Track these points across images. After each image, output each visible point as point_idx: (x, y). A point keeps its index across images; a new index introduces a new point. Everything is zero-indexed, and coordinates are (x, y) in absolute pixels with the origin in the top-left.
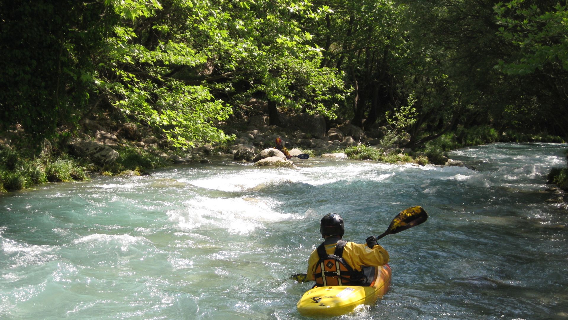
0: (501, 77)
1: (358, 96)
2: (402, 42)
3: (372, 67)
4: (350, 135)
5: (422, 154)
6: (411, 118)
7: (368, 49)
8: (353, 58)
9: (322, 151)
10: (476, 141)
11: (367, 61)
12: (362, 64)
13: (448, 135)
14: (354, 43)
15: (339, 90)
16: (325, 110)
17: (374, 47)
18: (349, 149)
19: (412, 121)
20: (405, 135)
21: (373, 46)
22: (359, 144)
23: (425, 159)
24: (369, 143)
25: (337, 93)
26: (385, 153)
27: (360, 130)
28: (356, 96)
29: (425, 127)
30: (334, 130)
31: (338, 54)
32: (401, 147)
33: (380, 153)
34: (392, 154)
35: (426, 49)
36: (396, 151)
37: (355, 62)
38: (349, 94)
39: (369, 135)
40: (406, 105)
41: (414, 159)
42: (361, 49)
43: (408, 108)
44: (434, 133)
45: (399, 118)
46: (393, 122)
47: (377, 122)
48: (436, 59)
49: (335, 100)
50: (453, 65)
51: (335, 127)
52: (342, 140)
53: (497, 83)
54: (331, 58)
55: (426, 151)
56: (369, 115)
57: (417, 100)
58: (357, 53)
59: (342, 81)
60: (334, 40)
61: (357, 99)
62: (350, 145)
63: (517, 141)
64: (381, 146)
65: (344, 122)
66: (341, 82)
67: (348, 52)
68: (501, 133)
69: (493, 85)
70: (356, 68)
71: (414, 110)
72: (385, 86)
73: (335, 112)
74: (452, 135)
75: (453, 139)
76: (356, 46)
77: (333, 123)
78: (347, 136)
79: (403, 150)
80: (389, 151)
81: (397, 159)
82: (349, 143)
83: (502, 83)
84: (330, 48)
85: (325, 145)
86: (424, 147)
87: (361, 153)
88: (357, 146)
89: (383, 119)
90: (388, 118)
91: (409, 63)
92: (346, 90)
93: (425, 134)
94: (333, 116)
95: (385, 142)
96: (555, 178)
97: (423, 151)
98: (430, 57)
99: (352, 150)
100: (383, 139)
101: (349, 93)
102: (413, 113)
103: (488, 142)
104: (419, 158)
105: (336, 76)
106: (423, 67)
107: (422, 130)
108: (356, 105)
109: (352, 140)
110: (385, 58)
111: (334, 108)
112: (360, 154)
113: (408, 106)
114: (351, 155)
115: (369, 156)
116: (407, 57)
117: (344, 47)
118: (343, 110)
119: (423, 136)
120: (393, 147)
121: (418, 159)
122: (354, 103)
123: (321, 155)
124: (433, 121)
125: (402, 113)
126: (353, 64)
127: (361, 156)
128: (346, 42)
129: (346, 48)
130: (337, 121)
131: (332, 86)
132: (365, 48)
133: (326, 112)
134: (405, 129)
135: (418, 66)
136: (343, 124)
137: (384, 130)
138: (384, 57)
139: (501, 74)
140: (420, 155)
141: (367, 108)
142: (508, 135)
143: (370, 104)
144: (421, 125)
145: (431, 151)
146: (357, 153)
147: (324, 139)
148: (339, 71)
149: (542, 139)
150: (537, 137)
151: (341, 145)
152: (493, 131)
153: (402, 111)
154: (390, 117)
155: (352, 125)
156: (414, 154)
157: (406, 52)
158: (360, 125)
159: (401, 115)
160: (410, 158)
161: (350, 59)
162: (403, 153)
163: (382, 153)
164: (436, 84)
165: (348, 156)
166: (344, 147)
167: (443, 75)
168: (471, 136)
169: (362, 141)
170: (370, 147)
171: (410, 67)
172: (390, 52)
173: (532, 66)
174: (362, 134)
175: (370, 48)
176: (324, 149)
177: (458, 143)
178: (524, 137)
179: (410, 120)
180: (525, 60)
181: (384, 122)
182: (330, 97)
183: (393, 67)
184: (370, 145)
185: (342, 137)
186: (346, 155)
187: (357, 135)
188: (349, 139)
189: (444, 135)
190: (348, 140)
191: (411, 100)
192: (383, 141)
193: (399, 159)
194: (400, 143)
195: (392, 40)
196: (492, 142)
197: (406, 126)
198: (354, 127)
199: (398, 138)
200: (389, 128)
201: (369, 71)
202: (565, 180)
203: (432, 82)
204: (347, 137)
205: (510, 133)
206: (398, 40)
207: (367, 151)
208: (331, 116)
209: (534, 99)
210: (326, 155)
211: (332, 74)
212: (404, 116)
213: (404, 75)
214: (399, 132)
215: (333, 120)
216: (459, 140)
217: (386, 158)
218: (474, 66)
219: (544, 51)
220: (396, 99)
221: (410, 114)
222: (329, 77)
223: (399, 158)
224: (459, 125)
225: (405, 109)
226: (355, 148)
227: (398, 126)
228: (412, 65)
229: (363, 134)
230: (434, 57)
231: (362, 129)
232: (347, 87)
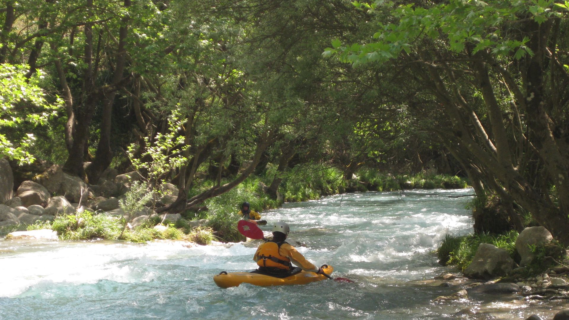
0: (341, 71)
1: (73, 116)
2: (153, 11)
3: (98, 60)
4: (60, 192)
5: (202, 223)
6: (176, 155)
7: (88, 25)
8: (61, 45)
9: (8, 227)
10: (304, 194)
11: (87, 50)
12: (78, 57)
13: (250, 185)
14: (61, 15)
15: (34, 106)
16: (9, 147)
17: (100, 22)
18: (61, 221)
19: (179, 162)
20: (166, 188)
21: (98, 19)
22: (80, 210)
23: (208, 233)
24: (99, 208)
25: (32, 113)
26: (129, 225)
27: (81, 183)
28: (69, 117)
29: (206, 172)
30: (29, 185)
31: (30, 38)
32: (160, 212)
33: (120, 226)
34: (144, 227)
35: (199, 22)
36: (152, 220)
37: (65, 51)
38: (55, 113)
39: (98, 193)
40: (165, 130)
41: (187, 233)
42: (74, 27)
43: (169, 136)
44: (222, 181)
45: (154, 156)
46: (143, 165)
47: (112, 165)
48: (219, 42)
49: (27, 127)
50: (251, 51)
51: (31, 180)
52: (45, 204)
53: (334, 82)
54: (18, 46)
55: (209, 218)
56: (97, 153)
57: (186, 121)
58: (69, 34)
59: (39, 89)
60: (21, 11)
61: (71, 123)
62: (61, 212)
63: (381, 189)
64: (122, 212)
65: (48, 168)
66: (38, 91)
67: (49, 33)
68: (348, 177)
69: (327, 86)
70: (67, 64)
71: (181, 140)
72: (125, 97)
73: (31, 150)
74: (257, 182)
75: (259, 192)
76: (64, 22)
77: (27, 171)
78: (56, 195)
79: (163, 217)
80: (138, 221)
81: (154, 235)
82: (59, 208)
83: (343, 81)
84: (14, 26)
85: (11, 215)
86: (205, 209)
87: (83, 227)
88: (75, 214)
89: (124, 159)
90: (133, 158)
91: (168, 51)
92: (48, 105)
93: (206, 184)
94: (25, 157)
95: (128, 204)
96: (452, 255)
97: (204, 216)
98: (208, 39)
99: (66, 222)
100: (124, 198)
101: (55, 110)
102: (180, 146)
103: (325, 193)
104: (197, 231)
105: (27, 81)
106: (196, 57)
107: (200, 178)
108: (70, 135)
109: (64, 203)
110: (122, 43)
111: (27, 142)
112: (82, 230)
113: (170, 132)
114: (65, 232)
115: (99, 230)
116: (164, 40)
117: (42, 26)
118: (47, 146)
119: (203, 189)
120: (145, 212)
121: (193, 233)
122: (66, 131)
123: (6, 234)
124: (219, 159)
125: (159, 147)
126: (61, 55)
127: (83, 234)
128: (44, 14)
129: (46, 26)
130: (35, 168)
131: (22, 100)
132: (82, 24)
133: (11, 151)
134: (167, 176)
135: (185, 55)
136: (46, 173)
137: (127, 180)
138: (120, 40)
139: (341, 65)
140: (197, 224)
141: (93, 141)
142: (363, 179)
143: (98, 130)
144: (197, 166)
145: (219, 216)
146: (75, 227)
147: (10, 204)
148: (33, 70)
149: (425, 184)
150: (416, 179)
151: (46, 213)
152: (333, 173)
153: (160, 143)
154: (137, 155)
155: (65, 174)
156: (187, 223)
157: (161, 30)
158: (79, 173)
159: (156, 151)
160: (179, 232)
161: (55, 46)
162: (165, 224)
163: (126, 223)
164: (221, 88)
165: (59, 234)
166: (51, 217)
167: (235, 70)
168: (294, 183)
169: (85, 204)
170: (100, 214)
171: (170, 57)
172: (131, 30)
173: (393, 47)
174: (83, 190)
175: (92, 24)
176: (12, 223)
177: (270, 198)
178: (392, 180)
179: (174, 159)
180: (382, 36)
181: (126, 166)
182: (19, 121)
183: (139, 60)
184: (101, 212)
185: (46, 198)
186: (55, 232)
187: (75, 193)
188: (59, 201)
189: (241, 185)
190: (57, 203)
191: (175, 122)
192: (124, 203)
193: (157, 236)
194: (158, 205)
195: (134, 7)
196: (334, 193)
197: (168, 170)
198: (67, 177)
199: (154, 195)
200: (134, 177)
201: (93, 68)
202: (469, 258)
203: (213, 86)
204: (55, 198)
205: (367, 174)
206: (146, 7)
207: (96, 223)
208: (22, 159)
209: (403, 109)
210: (15, 234)
211: (20, 76)
212: (164, 152)
213: (160, 73)
214: (156, 182)
215: (26, 165)
216: (271, 192)
217: (131, 234)
218: (290, 53)
219: (414, 17)
220: (147, 121)
221: (175, 149)
222: (14, 84)
223: (157, 233)
224: (269, 165)
225: (164, 139)
226: (72, 219)
227: (152, 171)
228: (175, 53)
229: (86, 190)
230: (215, 38)
231: (83, 179)
232: (51, 100)
